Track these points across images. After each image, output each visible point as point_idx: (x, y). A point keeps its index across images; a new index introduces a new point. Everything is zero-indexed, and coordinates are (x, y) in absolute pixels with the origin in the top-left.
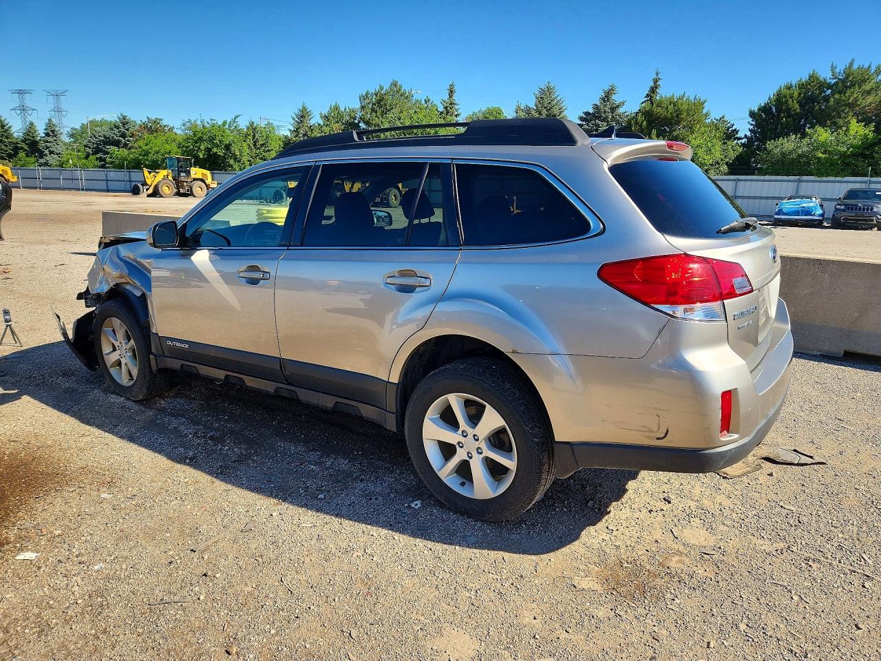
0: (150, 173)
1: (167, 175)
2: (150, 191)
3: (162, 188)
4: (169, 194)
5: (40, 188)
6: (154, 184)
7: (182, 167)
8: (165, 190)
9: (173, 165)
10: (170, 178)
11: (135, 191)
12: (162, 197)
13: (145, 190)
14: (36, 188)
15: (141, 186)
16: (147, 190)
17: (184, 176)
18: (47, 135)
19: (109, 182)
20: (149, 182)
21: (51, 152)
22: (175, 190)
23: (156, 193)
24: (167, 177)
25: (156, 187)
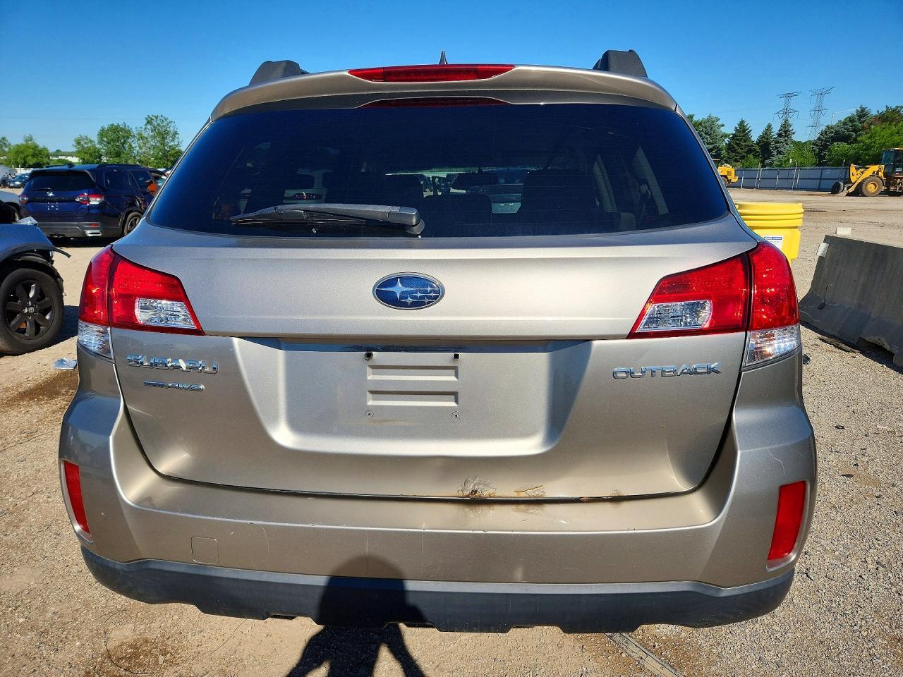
0: (857, 169)
1: (878, 172)
2: (851, 190)
3: (867, 185)
4: (873, 193)
5: (757, 188)
6: (859, 181)
7: (898, 161)
8: (871, 188)
9: (889, 159)
10: (881, 174)
11: (835, 190)
12: (864, 196)
13: (845, 188)
14: (753, 188)
15: (842, 184)
16: (848, 188)
17: (899, 172)
18: (780, 135)
19: (822, 181)
20: (853, 179)
21: (779, 153)
22: (883, 188)
23: (859, 192)
24: (878, 174)
25: (860, 185)
